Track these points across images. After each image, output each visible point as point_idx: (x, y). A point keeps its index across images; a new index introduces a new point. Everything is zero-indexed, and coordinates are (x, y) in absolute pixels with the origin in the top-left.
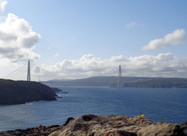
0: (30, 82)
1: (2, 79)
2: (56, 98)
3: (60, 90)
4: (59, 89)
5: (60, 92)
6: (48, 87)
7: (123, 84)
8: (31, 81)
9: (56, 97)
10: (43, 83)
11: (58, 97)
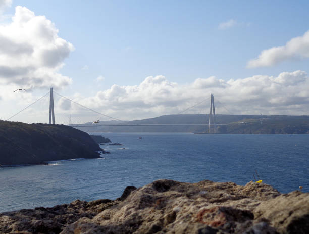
0: (54, 125)
1: (6, 121)
2: (99, 154)
3: (107, 141)
4: (105, 138)
5: (106, 144)
6: (86, 134)
7: (218, 127)
8: (56, 124)
9: (99, 152)
10: (77, 128)
11: (104, 152)
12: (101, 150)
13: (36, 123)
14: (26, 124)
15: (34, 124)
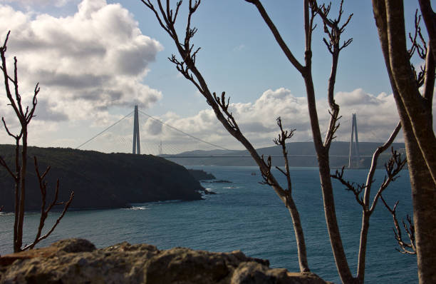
0: (139, 155)
1: (76, 150)
2: (200, 195)
3: (209, 177)
4: (208, 173)
5: (209, 181)
6: (182, 168)
7: (362, 160)
8: (142, 153)
9: (200, 192)
10: (168, 159)
11: (207, 192)
12: (203, 189)
13: (116, 152)
14: (103, 153)
15: (113, 153)
